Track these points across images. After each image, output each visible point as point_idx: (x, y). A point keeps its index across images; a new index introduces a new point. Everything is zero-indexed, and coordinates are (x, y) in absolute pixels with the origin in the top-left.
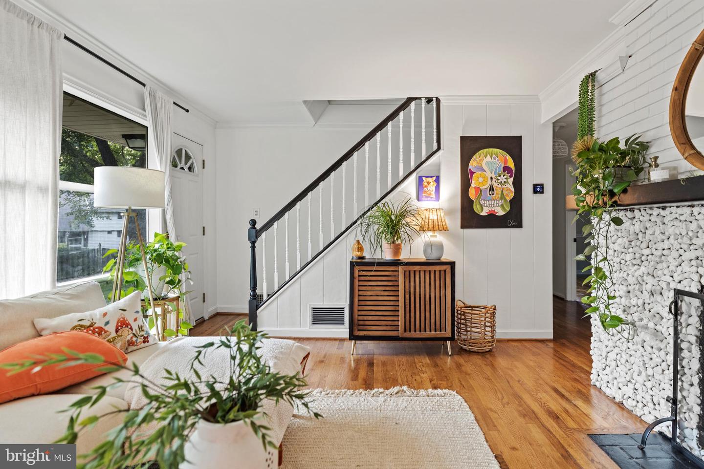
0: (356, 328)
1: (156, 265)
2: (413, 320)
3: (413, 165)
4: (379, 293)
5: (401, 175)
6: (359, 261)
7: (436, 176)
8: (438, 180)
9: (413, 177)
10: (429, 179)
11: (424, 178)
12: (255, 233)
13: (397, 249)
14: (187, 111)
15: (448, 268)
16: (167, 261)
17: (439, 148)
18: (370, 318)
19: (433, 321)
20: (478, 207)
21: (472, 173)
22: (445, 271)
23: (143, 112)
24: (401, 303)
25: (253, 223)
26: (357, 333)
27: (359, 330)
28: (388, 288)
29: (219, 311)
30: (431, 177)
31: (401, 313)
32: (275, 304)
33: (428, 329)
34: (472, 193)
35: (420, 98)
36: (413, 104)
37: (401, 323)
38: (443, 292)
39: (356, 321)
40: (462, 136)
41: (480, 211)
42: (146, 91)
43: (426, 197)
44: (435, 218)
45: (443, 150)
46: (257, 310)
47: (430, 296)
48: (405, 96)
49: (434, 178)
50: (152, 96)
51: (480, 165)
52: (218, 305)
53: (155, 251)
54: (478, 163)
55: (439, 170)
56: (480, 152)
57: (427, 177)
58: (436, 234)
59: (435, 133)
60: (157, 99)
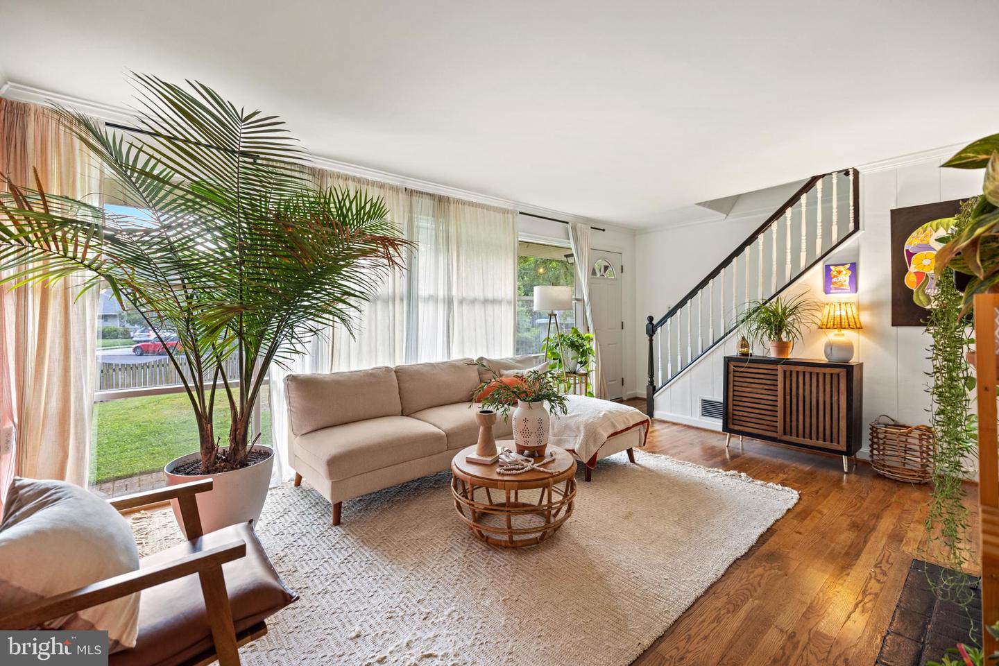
0: (730, 420)
1: (570, 349)
2: (794, 423)
3: (818, 253)
4: (759, 391)
5: (803, 264)
6: (743, 357)
7: (851, 264)
8: (854, 267)
9: (820, 266)
10: (841, 268)
11: (832, 268)
12: (651, 329)
13: (782, 347)
14: (604, 230)
15: (843, 373)
16: (577, 347)
17: (857, 228)
18: (746, 414)
19: (821, 429)
20: (922, 298)
21: (910, 255)
22: (838, 375)
23: (568, 241)
24: (780, 403)
25: (651, 319)
26: (731, 426)
27: (733, 424)
28: (766, 387)
29: (638, 396)
30: (843, 265)
31: (780, 413)
32: (668, 392)
33: (814, 436)
34: (910, 281)
35: (831, 174)
36: (819, 184)
37: (780, 424)
38: (835, 398)
39: (731, 415)
40: (894, 208)
41: (925, 303)
42: (569, 226)
43: (836, 289)
44: (843, 313)
45: (864, 230)
46: (653, 394)
47: (824, 402)
48: (807, 176)
49: (848, 266)
50: (574, 229)
51: (925, 242)
52: (638, 391)
53: (569, 339)
54: (922, 241)
55: (858, 255)
56: (925, 226)
57: (836, 265)
58: (843, 331)
59: (852, 212)
60: (578, 229)
